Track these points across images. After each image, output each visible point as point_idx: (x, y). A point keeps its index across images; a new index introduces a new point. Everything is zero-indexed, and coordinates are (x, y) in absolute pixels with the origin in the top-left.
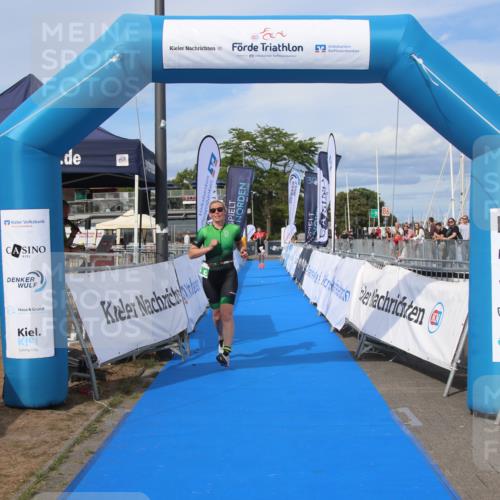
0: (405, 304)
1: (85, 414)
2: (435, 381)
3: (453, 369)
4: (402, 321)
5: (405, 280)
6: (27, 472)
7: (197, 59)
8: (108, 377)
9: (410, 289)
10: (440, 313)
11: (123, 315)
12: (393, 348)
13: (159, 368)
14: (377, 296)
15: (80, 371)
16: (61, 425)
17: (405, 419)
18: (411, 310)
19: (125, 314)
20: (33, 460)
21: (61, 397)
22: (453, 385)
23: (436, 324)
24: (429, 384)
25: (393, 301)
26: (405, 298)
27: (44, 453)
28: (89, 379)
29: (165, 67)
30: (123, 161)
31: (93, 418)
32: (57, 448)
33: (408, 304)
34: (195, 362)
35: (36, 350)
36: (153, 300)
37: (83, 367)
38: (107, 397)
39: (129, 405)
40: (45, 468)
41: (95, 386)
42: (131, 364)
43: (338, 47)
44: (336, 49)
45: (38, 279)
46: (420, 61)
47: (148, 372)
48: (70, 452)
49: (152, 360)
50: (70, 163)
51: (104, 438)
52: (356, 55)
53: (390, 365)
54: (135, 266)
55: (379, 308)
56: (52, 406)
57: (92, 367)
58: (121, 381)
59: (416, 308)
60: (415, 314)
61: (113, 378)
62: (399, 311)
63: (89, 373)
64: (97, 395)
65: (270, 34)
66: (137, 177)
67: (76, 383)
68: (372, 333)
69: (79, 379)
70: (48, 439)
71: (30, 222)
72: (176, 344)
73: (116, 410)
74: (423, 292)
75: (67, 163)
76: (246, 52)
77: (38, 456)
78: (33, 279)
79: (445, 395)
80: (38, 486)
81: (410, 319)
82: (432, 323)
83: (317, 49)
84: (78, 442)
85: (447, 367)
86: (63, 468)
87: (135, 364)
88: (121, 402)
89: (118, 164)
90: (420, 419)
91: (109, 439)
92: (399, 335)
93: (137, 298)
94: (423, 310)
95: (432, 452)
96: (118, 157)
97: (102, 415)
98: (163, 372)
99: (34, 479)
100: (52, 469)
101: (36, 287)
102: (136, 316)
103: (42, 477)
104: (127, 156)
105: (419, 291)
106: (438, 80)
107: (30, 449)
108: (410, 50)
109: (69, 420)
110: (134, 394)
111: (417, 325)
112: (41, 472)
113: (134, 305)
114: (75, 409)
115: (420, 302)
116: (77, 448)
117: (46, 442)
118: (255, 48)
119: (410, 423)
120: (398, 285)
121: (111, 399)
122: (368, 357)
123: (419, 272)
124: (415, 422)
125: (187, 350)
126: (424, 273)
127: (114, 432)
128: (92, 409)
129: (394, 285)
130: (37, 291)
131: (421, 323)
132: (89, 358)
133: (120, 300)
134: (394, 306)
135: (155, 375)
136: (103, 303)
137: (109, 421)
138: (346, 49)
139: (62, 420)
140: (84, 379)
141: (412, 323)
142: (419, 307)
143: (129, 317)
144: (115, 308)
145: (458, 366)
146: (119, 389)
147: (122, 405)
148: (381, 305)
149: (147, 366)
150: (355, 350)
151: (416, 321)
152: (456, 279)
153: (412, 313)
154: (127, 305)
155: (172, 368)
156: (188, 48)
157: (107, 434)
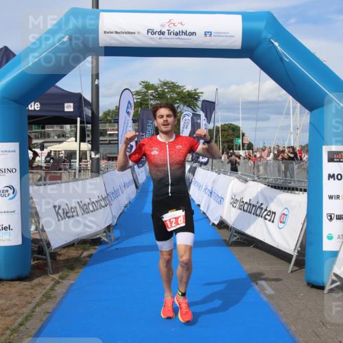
0: (262, 209)
1: (43, 285)
2: (282, 261)
3: (295, 254)
4: (260, 220)
5: (262, 192)
6: (4, 327)
7: (123, 40)
8: (58, 258)
9: (265, 198)
10: (286, 215)
11: (69, 215)
12: (253, 238)
13: (92, 251)
14: (243, 202)
15: (39, 254)
16: (27, 292)
17: (263, 289)
18: (266, 212)
19: (70, 214)
20: (7, 318)
21: (26, 273)
22: (295, 265)
23: (284, 223)
24: (279, 264)
25: (253, 206)
26: (262, 204)
27: (15, 313)
28: (46, 259)
29: (100, 45)
30: (69, 108)
31: (48, 287)
32: (24, 309)
33: (264, 208)
34: (118, 246)
35: (9, 240)
36: (89, 203)
37: (41, 251)
38: (58, 273)
39: (73, 278)
40: (16, 324)
41: (50, 264)
42: (73, 248)
43: (220, 33)
44: (219, 34)
45: (11, 191)
46: (276, 44)
47: (86, 254)
48: (34, 312)
49: (88, 245)
50: (33, 109)
51: (57, 302)
52: (233, 39)
53: (251, 249)
54: (77, 180)
55: (244, 210)
56: (20, 279)
57: (47, 251)
58: (67, 260)
59: (270, 211)
60: (269, 216)
61: (61, 258)
62: (258, 213)
63: (45, 255)
64: (51, 270)
65: (174, 24)
66: (79, 119)
67: (36, 262)
68: (239, 227)
69: (38, 259)
70: (18, 303)
71: (6, 151)
72: (105, 234)
73: (64, 281)
74: (275, 200)
75: (30, 109)
76: (157, 36)
77: (11, 315)
78: (7, 191)
79: (289, 272)
80: (12, 337)
81: (266, 219)
82: (281, 222)
83: (205, 34)
84: (38, 305)
85: (291, 253)
86: (28, 324)
87: (77, 248)
88: (67, 276)
89: (66, 110)
90: (273, 289)
91: (60, 303)
92: (258, 229)
93: (78, 203)
94: (275, 213)
95: (282, 313)
96: (66, 105)
97: (54, 285)
98: (95, 254)
99: (8, 332)
100: (21, 325)
101: (10, 197)
102: (78, 215)
103: (14, 331)
104: (72, 104)
105: (272, 200)
106: (288, 57)
107: (6, 310)
108: (269, 36)
109: (32, 289)
110: (76, 270)
111: (271, 223)
112: (13, 327)
113: (76, 208)
114: (36, 281)
115: (272, 207)
116: (38, 309)
117: (16, 305)
118: (163, 33)
119: (266, 292)
120: (257, 196)
121: (61, 274)
122: (236, 244)
123: (272, 187)
124: (270, 291)
125: (112, 238)
126: (275, 187)
127: (63, 298)
128: (48, 281)
129: (254, 195)
130: (10, 199)
131: (273, 222)
132: (45, 245)
133: (67, 204)
134: (254, 209)
135: (90, 256)
136: (55, 207)
137: (60, 290)
138: (226, 35)
139: (27, 288)
140: (42, 259)
141: (267, 221)
142: (272, 210)
143: (73, 216)
144: (63, 210)
145: (298, 252)
146: (65, 266)
147: (68, 278)
148: (245, 208)
149: (85, 249)
150: (228, 239)
151: (270, 220)
152: (297, 192)
153: (267, 214)
154: (72, 208)
155: (101, 251)
156: (116, 32)
157: (58, 299)
